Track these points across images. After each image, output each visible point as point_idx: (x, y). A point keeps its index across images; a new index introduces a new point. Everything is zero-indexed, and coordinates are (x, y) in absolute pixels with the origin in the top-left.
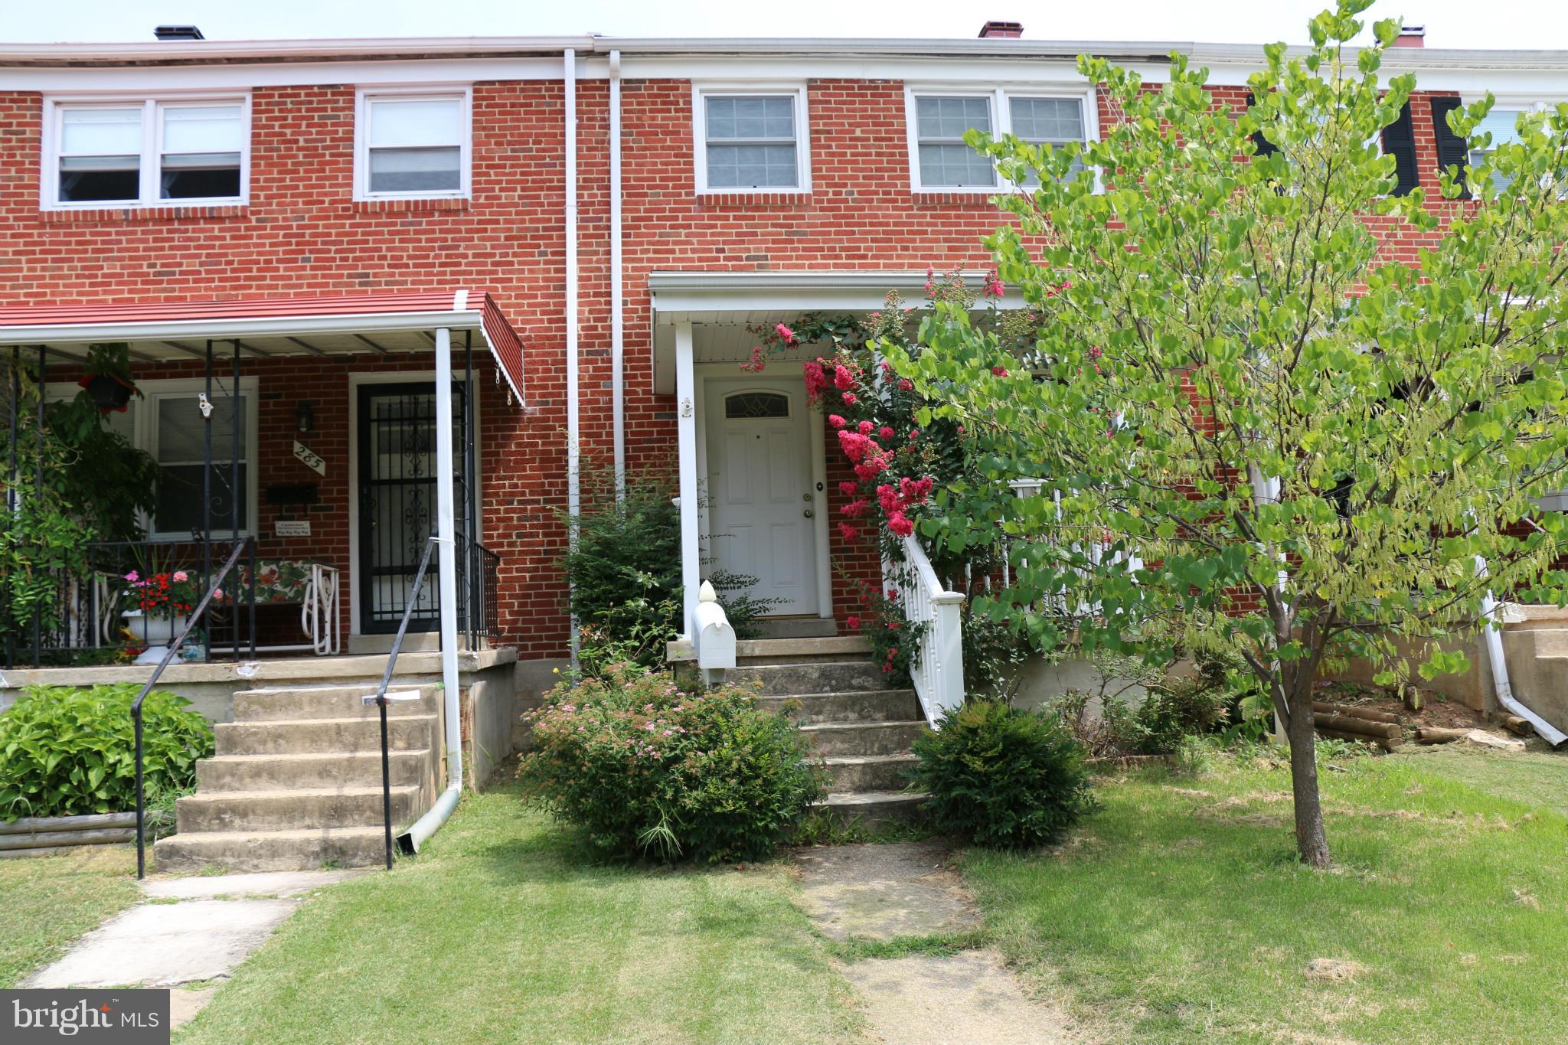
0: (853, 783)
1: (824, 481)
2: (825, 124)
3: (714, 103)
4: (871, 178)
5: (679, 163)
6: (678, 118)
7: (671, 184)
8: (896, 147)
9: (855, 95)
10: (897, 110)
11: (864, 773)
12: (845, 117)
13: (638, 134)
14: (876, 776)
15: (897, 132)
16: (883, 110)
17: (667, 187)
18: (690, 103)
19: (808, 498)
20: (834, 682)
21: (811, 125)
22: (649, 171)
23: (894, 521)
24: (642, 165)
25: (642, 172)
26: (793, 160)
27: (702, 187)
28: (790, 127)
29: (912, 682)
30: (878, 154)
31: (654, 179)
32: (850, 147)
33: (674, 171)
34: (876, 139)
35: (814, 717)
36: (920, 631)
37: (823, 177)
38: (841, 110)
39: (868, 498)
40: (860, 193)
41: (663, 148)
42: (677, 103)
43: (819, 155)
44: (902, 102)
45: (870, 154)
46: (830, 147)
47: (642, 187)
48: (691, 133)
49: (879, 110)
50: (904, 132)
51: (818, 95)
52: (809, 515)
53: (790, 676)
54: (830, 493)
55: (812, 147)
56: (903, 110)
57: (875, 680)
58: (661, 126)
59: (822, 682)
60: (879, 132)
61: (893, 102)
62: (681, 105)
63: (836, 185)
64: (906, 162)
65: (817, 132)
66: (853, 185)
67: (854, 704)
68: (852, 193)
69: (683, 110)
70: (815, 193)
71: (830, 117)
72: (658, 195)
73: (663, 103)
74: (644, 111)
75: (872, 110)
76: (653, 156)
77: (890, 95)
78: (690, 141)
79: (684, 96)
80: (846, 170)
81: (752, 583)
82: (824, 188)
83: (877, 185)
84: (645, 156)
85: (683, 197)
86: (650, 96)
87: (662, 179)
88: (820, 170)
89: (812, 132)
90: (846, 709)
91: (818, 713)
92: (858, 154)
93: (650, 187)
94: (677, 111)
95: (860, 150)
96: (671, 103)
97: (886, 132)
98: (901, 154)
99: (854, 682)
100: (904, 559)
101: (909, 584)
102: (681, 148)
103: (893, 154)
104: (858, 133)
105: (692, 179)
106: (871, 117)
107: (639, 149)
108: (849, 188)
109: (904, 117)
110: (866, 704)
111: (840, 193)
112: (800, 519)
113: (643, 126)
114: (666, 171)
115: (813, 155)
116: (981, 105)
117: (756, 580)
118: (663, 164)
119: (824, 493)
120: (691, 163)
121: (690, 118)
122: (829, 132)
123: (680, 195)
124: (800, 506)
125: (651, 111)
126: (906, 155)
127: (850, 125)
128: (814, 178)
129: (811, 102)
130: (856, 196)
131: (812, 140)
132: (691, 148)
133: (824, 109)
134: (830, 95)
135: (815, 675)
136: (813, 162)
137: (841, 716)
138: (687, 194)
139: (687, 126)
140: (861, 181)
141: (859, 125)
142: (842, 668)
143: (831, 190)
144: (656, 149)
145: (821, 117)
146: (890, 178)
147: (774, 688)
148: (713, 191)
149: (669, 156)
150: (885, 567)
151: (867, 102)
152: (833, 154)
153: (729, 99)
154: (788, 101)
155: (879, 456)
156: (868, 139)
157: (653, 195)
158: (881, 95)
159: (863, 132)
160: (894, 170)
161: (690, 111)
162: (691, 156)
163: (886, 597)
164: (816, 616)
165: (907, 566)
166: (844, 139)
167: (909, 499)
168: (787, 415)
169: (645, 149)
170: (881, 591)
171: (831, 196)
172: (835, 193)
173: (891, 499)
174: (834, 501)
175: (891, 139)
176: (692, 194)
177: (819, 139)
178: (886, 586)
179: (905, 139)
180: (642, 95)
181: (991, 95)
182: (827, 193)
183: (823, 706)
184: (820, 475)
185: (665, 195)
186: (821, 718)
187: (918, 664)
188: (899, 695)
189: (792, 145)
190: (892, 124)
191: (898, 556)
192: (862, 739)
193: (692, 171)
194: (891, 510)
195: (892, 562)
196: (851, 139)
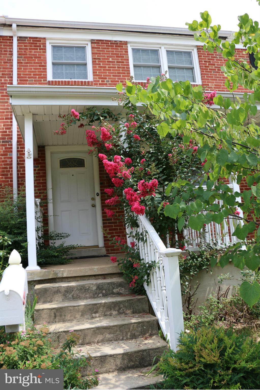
0: (117, 366)
1: (99, 192)
2: (98, 56)
3: (55, 48)
4: (116, 76)
5: (41, 69)
6: (41, 52)
7: (37, 77)
8: (125, 65)
9: (109, 46)
10: (125, 52)
11: (123, 359)
12: (105, 54)
13: (25, 57)
14: (130, 360)
15: (125, 60)
16: (120, 52)
17: (36, 78)
18: (45, 46)
19: (93, 199)
20: (104, 292)
21: (92, 56)
22: (29, 72)
23: (134, 207)
24: (26, 69)
25: (26, 72)
26: (86, 70)
27: (50, 77)
28: (84, 58)
29: (145, 291)
30: (118, 67)
31: (31, 75)
32: (107, 64)
33: (38, 72)
34: (117, 62)
35: (94, 315)
36: (152, 266)
37: (97, 75)
38: (104, 51)
39: (118, 196)
40: (111, 81)
41: (34, 63)
42: (40, 46)
43: (96, 67)
44: (127, 49)
45: (115, 67)
46: (100, 64)
47: (26, 77)
48: (46, 58)
49: (118, 51)
50: (128, 60)
51: (95, 45)
52: (94, 206)
53: (81, 289)
54: (102, 197)
55: (93, 64)
56: (127, 52)
57: (125, 289)
58: (34, 55)
59: (98, 291)
60: (119, 59)
61: (124, 49)
62: (42, 47)
63: (102, 78)
64: (129, 71)
65: (95, 59)
66: (109, 78)
67: (115, 306)
68: (109, 81)
69: (42, 49)
70: (94, 81)
71: (100, 54)
72: (32, 81)
73: (35, 46)
74: (27, 49)
75: (116, 51)
76: (30, 66)
77: (122, 47)
78: (45, 61)
79: (43, 44)
80: (106, 73)
81: (67, 237)
82: (98, 79)
83: (118, 79)
84: (27, 66)
85: (42, 82)
86: (29, 43)
87: (34, 75)
88: (96, 72)
89: (93, 59)
90: (111, 309)
91: (96, 312)
92: (110, 67)
93: (29, 78)
94: (40, 49)
95: (111, 66)
96: (38, 46)
97: (121, 59)
98: (127, 68)
99: (115, 291)
100: (138, 226)
101: (142, 239)
102: (41, 63)
103: (124, 68)
104: (111, 60)
105: (46, 75)
106: (115, 54)
107: (25, 63)
108: (107, 80)
109: (128, 55)
110: (122, 306)
111: (104, 81)
112: (90, 208)
113: (26, 54)
114: (36, 72)
115: (93, 67)
116: (156, 52)
117: (69, 235)
118: (34, 69)
119: (99, 197)
120: (46, 69)
121: (45, 52)
122: (99, 59)
123: (41, 81)
124: (90, 202)
125: (30, 49)
126: (129, 68)
127: (107, 56)
128: (94, 75)
129: (92, 48)
130: (110, 82)
131: (93, 62)
132: (46, 63)
133: (97, 51)
134: (100, 46)
135: (94, 288)
136: (93, 70)
137: (108, 313)
138: (44, 80)
139: (44, 55)
140: (112, 77)
141: (111, 57)
142: (108, 284)
143: (100, 80)
144: (32, 63)
145: (96, 53)
146: (123, 76)
147: (73, 296)
148: (54, 80)
149: (37, 66)
150: (128, 231)
151: (114, 49)
152: (101, 67)
153: (61, 47)
154: (84, 48)
155: (126, 171)
156: (114, 62)
157: (30, 81)
158: (119, 46)
159: (112, 59)
160: (124, 73)
161: (45, 49)
162: (46, 66)
163: (130, 245)
164: (97, 246)
165: (140, 230)
166: (105, 62)
167: (145, 193)
168: (84, 166)
169: (27, 63)
170: (126, 242)
171: (100, 82)
172: (102, 81)
173: (132, 195)
174: (103, 200)
175: (123, 62)
176: (46, 80)
177: (96, 62)
178: (129, 240)
179: (128, 62)
180: (26, 43)
181: (159, 49)
182: (99, 81)
183: (98, 308)
184: (97, 190)
185: (35, 81)
186: (97, 315)
187: (148, 283)
188: (139, 300)
189: (85, 65)
190: (124, 57)
191: (135, 224)
192: (121, 331)
193: (46, 72)
194: (132, 201)
195: (131, 227)
196: (108, 62)
